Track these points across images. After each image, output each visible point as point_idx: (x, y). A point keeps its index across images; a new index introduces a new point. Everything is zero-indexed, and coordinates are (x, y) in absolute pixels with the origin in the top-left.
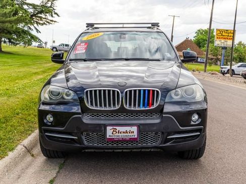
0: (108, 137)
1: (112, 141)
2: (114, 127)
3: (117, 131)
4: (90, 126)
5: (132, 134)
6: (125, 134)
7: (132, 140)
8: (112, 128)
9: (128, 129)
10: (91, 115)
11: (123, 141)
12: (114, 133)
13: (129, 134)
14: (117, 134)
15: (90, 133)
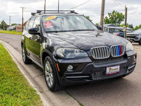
0: (107, 73)
1: (109, 75)
2: (110, 68)
3: (111, 69)
4: (98, 69)
5: (118, 70)
6: (115, 70)
7: (118, 73)
8: (109, 68)
9: (116, 67)
10: (94, 63)
11: (114, 74)
12: (110, 70)
13: (116, 70)
14: (111, 71)
15: (96, 73)
